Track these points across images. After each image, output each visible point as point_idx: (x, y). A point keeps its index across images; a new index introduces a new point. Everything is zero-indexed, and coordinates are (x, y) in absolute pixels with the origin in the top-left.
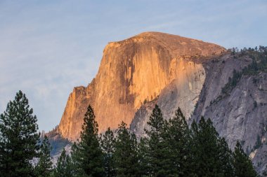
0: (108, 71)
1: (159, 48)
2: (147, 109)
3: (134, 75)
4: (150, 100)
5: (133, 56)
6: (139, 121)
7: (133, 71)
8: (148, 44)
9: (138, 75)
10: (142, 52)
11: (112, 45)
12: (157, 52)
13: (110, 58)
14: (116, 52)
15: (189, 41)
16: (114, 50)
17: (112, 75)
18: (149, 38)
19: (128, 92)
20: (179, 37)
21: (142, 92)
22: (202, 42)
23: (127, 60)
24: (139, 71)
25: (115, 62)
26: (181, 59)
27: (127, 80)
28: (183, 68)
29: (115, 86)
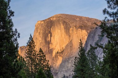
0: (38, 37)
1: (64, 22)
2: (58, 57)
3: (52, 38)
4: (60, 52)
5: (51, 28)
6: (54, 63)
7: (51, 36)
8: (59, 21)
9: (54, 38)
10: (56, 25)
11: (39, 22)
12: (63, 25)
13: (39, 30)
14: (42, 26)
15: (81, 18)
16: (41, 25)
17: (40, 39)
18: (59, 17)
19: (49, 48)
20: (76, 16)
21: (57, 48)
22: (88, 18)
23: (48, 30)
24: (54, 36)
25: (41, 32)
26: (75, 28)
27: (48, 41)
28: (76, 33)
29: (42, 45)
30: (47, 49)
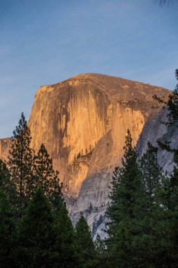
0: (39, 120)
1: (97, 92)
2: (81, 165)
3: (69, 124)
4: (84, 154)
5: (67, 102)
6: (71, 178)
7: (67, 120)
8: (85, 88)
9: (73, 124)
10: (78, 97)
11: (44, 89)
12: (95, 98)
13: (42, 105)
14: (49, 98)
15: (132, 84)
16: (47, 95)
17: (44, 125)
18: (86, 81)
19: (61, 144)
20: (122, 79)
21: (78, 145)
22: (148, 85)
23: (61, 107)
24: (74, 120)
25: (47, 109)
26: (118, 105)
27: (61, 130)
28: (120, 115)
29: (47, 138)
30: (58, 148)
